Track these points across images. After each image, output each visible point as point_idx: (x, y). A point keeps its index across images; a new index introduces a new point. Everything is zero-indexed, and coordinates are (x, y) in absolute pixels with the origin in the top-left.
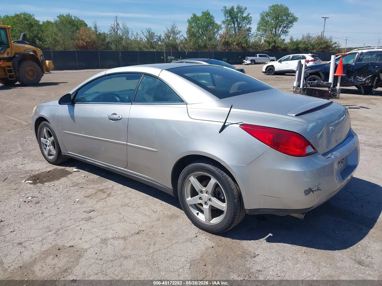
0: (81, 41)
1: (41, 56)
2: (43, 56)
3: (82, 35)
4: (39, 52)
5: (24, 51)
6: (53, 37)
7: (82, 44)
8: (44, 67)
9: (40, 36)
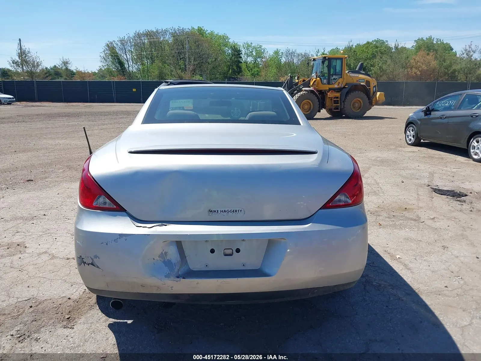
0: (414, 70)
1: (375, 86)
2: (377, 88)
3: (418, 62)
4: (373, 83)
5: (357, 81)
6: (379, 66)
7: (415, 73)
8: (374, 99)
9: (366, 64)
